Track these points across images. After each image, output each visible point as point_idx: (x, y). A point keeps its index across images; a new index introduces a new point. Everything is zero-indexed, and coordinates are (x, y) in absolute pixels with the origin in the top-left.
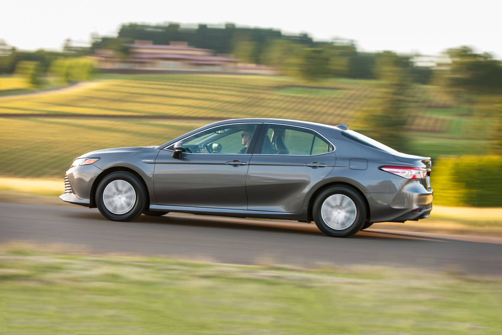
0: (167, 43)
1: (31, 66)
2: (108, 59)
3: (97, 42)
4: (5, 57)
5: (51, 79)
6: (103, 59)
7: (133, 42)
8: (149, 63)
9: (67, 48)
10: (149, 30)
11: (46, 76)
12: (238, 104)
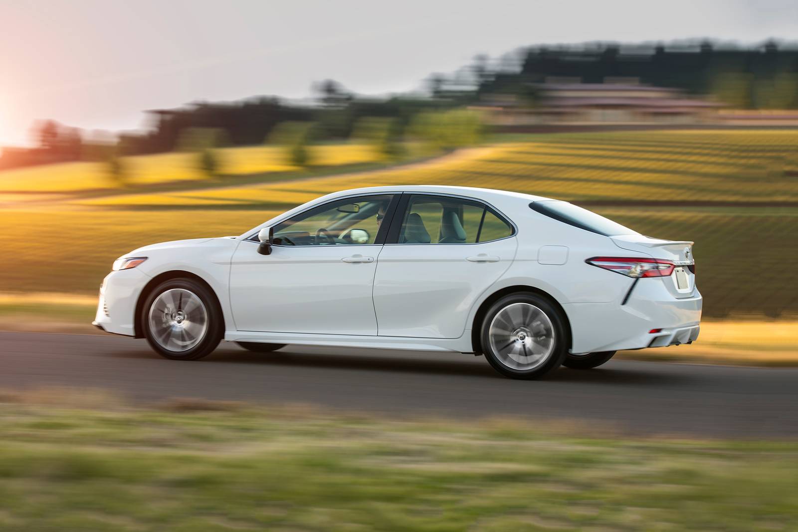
0: (600, 81)
1: (382, 125)
2: (509, 110)
3: (487, 81)
4: (339, 111)
5: (413, 146)
6: (500, 109)
7: (543, 81)
8: (571, 114)
9: (438, 93)
10: (568, 58)
11: (401, 140)
12: (726, 177)
